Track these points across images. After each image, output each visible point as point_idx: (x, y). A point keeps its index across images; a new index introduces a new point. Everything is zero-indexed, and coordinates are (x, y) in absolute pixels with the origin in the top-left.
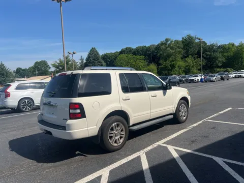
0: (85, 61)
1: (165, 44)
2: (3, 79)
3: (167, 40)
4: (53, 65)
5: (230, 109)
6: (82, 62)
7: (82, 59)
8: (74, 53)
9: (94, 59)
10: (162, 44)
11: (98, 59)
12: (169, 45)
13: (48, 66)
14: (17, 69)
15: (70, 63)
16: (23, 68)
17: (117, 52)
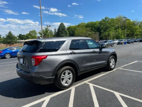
0: (57, 31)
1: (105, 21)
2: (11, 41)
3: (106, 18)
4: (39, 33)
5: (137, 61)
6: (55, 31)
7: (55, 30)
8: (50, 26)
9: (62, 30)
10: (103, 20)
11: (65, 30)
12: (107, 21)
13: (36, 33)
14: (19, 35)
15: (49, 31)
16: (22, 35)
17: (76, 26)
